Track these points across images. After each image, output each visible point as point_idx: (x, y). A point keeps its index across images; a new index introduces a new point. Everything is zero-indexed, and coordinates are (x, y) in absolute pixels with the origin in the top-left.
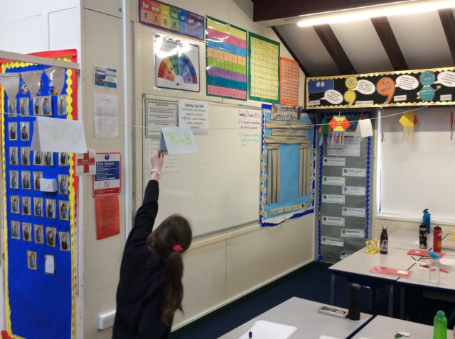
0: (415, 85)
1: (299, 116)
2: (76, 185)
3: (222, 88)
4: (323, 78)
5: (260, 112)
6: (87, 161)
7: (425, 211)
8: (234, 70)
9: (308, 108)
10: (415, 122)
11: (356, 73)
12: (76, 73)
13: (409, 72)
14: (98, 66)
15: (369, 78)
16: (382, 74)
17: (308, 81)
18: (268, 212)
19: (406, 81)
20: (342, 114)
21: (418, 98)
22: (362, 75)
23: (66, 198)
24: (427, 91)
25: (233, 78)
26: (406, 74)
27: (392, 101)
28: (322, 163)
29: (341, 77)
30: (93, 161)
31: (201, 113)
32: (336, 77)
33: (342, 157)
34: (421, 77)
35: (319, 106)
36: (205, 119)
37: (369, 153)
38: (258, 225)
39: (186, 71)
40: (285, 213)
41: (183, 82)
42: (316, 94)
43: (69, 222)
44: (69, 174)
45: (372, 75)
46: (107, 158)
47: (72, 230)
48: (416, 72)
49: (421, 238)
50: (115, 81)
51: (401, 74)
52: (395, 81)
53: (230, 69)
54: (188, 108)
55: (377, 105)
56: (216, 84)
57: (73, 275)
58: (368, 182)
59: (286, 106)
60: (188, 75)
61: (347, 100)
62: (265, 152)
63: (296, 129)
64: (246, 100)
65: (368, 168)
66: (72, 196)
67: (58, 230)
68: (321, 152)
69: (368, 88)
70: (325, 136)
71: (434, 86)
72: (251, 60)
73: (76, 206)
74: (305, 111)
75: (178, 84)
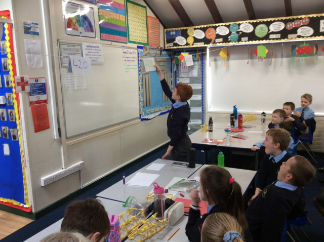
0: (227, 32)
1: (161, 53)
2: (17, 99)
3: (111, 35)
4: (174, 29)
5: (136, 51)
6: (23, 83)
7: (234, 107)
8: (117, 24)
9: (166, 48)
10: (228, 55)
11: (193, 26)
12: (11, 26)
13: (224, 24)
14: (25, 21)
15: (201, 29)
16: (208, 25)
17: (165, 31)
18: (145, 112)
19: (222, 30)
20: (186, 51)
21: (229, 40)
22: (197, 27)
23: (12, 107)
24: (234, 35)
25: (117, 29)
26: (222, 25)
27: (214, 42)
28: (176, 82)
29: (185, 28)
30: (27, 83)
31: (97, 51)
32: (182, 28)
33: (188, 77)
34: (231, 27)
35: (173, 46)
36: (101, 56)
37: (202, 75)
38: (139, 120)
39: (86, 24)
40: (155, 112)
41: (84, 31)
42: (171, 40)
43: (16, 122)
44: (12, 92)
45: (202, 26)
46: (37, 81)
47: (18, 128)
48: (227, 24)
49: (231, 122)
50: (38, 31)
51: (219, 26)
52: (216, 30)
53: (115, 23)
54: (88, 48)
55: (206, 45)
56: (106, 33)
57: (22, 155)
58: (203, 92)
59: (152, 47)
60: (87, 27)
61: (189, 42)
62: (141, 76)
63: (160, 61)
64: (127, 43)
65: (203, 83)
66: (16, 106)
67: (9, 128)
68: (175, 75)
69: (200, 35)
70: (177, 65)
71: (238, 32)
72: (129, 17)
73: (19, 112)
74: (165, 50)
75: (81, 33)
